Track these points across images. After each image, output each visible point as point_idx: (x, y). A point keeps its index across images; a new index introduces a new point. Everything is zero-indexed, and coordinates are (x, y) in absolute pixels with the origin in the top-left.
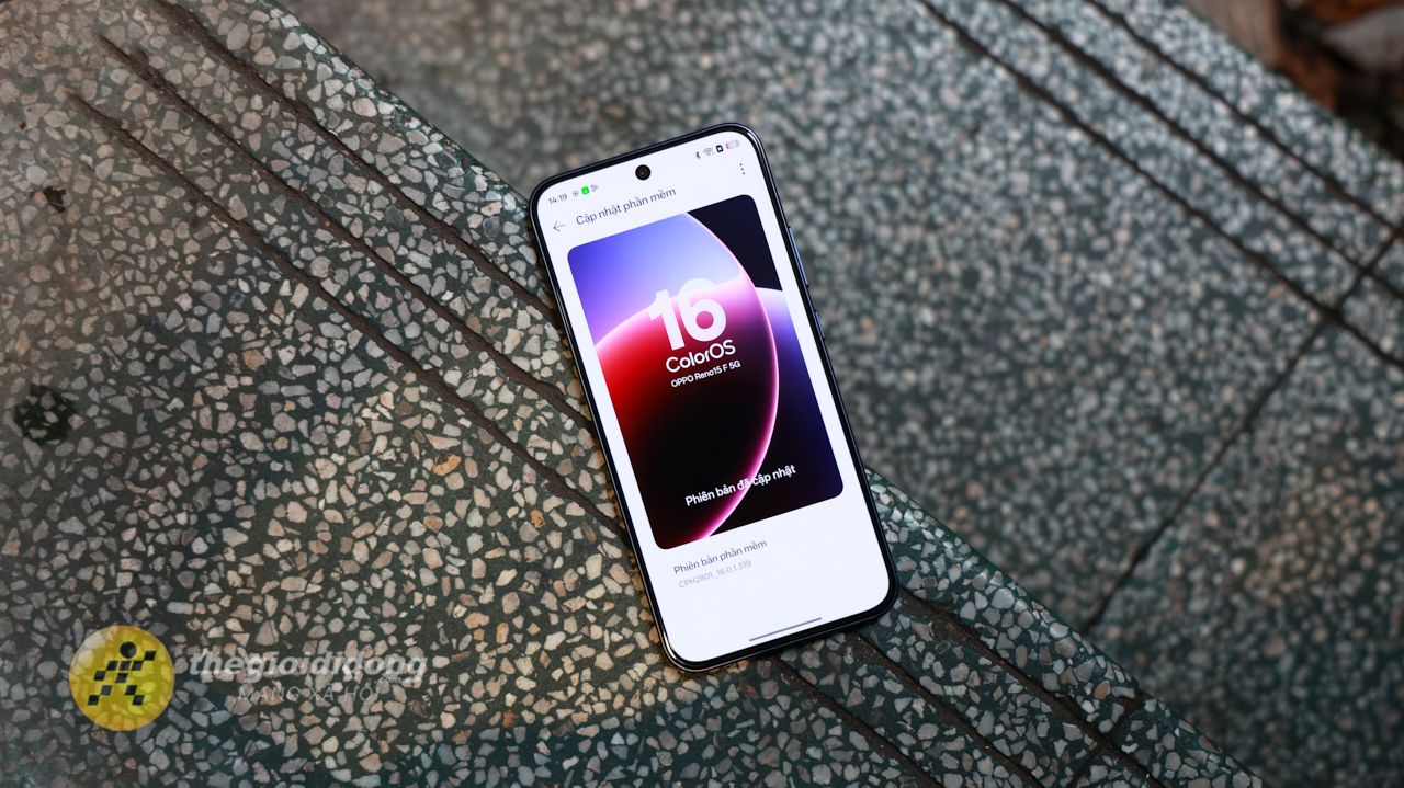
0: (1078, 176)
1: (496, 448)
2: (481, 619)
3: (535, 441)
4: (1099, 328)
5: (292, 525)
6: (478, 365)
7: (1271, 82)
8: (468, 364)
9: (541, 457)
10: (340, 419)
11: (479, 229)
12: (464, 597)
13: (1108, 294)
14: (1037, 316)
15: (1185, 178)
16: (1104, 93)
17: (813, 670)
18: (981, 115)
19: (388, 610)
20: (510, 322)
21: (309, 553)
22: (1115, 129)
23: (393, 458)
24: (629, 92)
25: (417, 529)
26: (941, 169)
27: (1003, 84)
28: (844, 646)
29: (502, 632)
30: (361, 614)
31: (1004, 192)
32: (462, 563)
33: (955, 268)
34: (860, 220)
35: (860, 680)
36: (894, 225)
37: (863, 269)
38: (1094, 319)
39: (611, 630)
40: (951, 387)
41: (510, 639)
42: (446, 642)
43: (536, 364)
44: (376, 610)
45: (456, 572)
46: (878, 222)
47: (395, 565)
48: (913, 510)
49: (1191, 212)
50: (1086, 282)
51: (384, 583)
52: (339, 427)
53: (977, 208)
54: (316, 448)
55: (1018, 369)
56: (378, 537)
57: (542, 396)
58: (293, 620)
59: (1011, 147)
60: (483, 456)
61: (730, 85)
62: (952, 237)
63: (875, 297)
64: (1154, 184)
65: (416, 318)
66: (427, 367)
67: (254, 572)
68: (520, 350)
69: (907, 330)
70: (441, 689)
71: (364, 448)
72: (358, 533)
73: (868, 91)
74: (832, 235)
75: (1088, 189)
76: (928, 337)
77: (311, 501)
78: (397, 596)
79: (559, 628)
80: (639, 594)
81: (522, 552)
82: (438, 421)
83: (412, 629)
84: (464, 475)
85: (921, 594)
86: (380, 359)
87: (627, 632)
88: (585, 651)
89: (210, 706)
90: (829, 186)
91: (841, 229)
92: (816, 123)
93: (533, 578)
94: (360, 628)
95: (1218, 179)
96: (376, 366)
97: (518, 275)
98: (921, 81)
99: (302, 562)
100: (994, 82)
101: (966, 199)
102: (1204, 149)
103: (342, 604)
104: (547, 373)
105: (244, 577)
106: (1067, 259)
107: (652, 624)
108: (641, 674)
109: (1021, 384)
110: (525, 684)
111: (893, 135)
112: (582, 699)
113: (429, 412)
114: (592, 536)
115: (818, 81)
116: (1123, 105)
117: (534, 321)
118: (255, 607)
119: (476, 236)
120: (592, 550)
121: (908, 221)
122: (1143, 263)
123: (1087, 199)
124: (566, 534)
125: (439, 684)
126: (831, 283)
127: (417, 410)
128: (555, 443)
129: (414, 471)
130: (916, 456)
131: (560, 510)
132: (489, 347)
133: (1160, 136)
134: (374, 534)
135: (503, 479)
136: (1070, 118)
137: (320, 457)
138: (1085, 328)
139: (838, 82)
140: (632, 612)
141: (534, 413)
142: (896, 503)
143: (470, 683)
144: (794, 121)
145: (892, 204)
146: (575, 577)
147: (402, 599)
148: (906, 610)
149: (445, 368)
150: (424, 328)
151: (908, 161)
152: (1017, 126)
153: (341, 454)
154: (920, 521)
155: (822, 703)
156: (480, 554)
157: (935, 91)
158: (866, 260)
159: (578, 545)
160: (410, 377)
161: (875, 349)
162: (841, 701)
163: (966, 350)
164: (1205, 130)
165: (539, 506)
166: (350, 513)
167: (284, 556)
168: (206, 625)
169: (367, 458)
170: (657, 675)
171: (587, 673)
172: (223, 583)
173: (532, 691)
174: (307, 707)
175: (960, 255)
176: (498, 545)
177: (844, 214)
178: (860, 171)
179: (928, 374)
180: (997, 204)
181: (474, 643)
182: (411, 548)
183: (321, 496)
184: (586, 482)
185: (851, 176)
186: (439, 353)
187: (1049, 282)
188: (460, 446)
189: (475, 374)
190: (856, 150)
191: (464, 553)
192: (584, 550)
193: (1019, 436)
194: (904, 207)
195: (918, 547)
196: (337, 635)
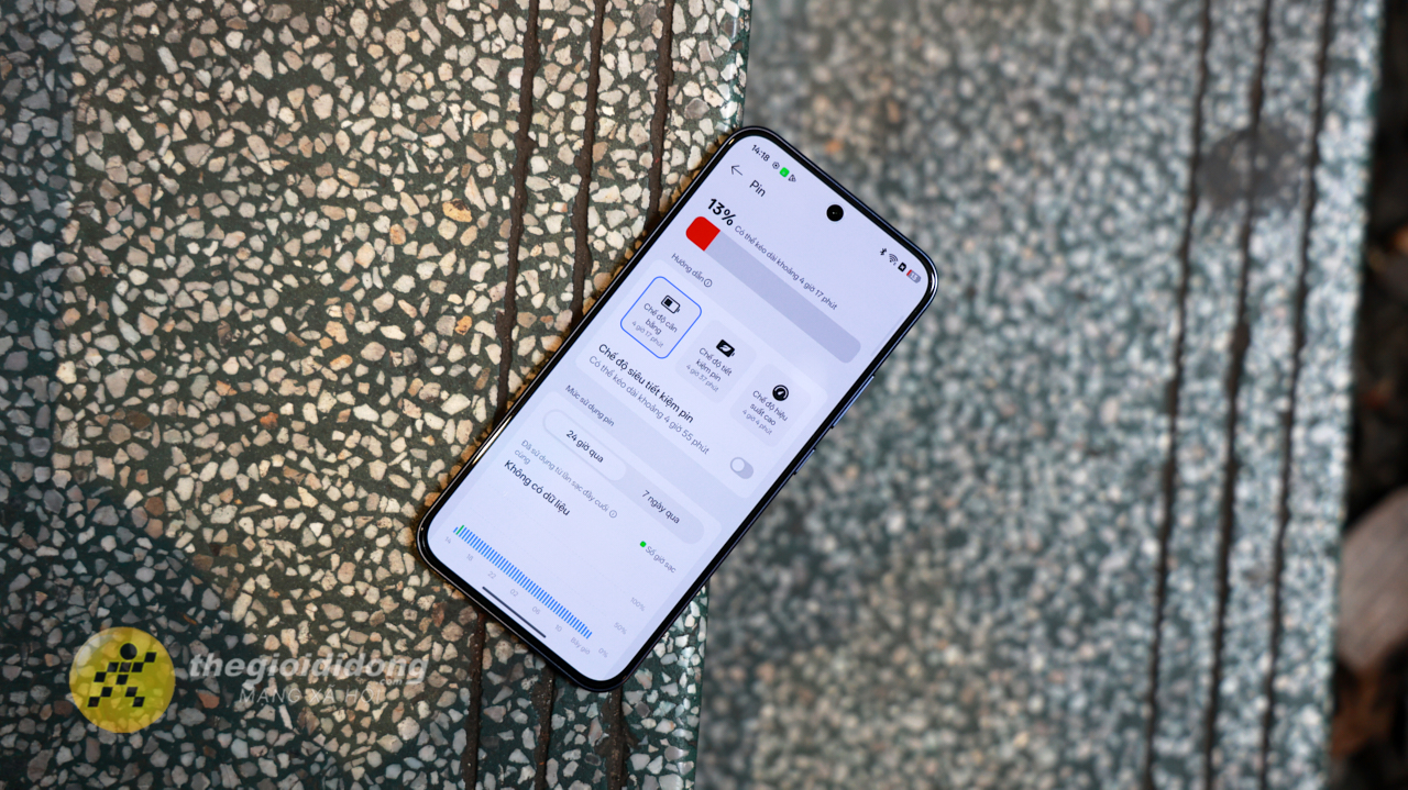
0: (1116, 574)
1: (502, 246)
2: (341, 336)
3: (531, 276)
4: (989, 686)
5: (310, 110)
6: (565, 180)
7: (1321, 691)
8: (559, 170)
9: (521, 291)
10: (433, 89)
11: (687, 99)
12: (350, 307)
13: (1026, 674)
14: (963, 622)
15: (1179, 673)
16: (1209, 546)
17: (495, 660)
18: (1113, 449)
19: (293, 247)
20: (623, 183)
21: (295, 142)
22: (1181, 581)
23: (431, 160)
24: (919, 113)
25: (382, 224)
26: (1039, 446)
27: (1155, 451)
28: (535, 672)
29: (343, 362)
30: (273, 225)
31: (1056, 518)
32: (380, 285)
33: (956, 519)
34: (942, 402)
35: (515, 707)
36: (959, 437)
37: (900, 436)
38: (994, 676)
39: (409, 457)
40: (845, 587)
41: (340, 373)
42: (299, 317)
43: (601, 231)
44: (285, 236)
45: (368, 285)
46: (952, 421)
47: (337, 226)
48: (696, 652)
49: (1151, 698)
50: (1023, 646)
51: (315, 227)
52: (425, 93)
53: (1025, 502)
54: (393, 85)
55: (903, 638)
56: (351, 194)
57: (575, 255)
58: (226, 168)
59: (1101, 496)
60: (486, 239)
61: (987, 202)
62: (983, 497)
63: (881, 463)
64: (1155, 648)
65: (570, 96)
66: (532, 135)
67: (244, 104)
68: (603, 208)
69: (871, 513)
70: (255, 342)
71: (422, 128)
72: (343, 174)
73: (1066, 332)
74: (911, 387)
75: (1110, 592)
76: (877, 536)
77: (342, 112)
78: (310, 246)
79: (381, 410)
80: (459, 460)
81: (425, 332)
82: (491, 178)
83: (290, 280)
84: (458, 234)
85: (627, 709)
86: (510, 88)
87: (417, 472)
88: (375, 447)
89: (99, 145)
90: (955, 354)
91: (923, 391)
92: (1005, 304)
93: (407, 357)
94: (259, 233)
95: (1197, 703)
96: (503, 89)
97: (669, 161)
98: (1108, 374)
99: (283, 141)
100: (1150, 441)
101: (1027, 486)
102: (1217, 674)
103: (270, 203)
104: (599, 246)
105: (234, 98)
106: (1033, 614)
107: (439, 490)
108: (389, 510)
109: (890, 649)
110: (310, 413)
111: (1041, 383)
112: (330, 472)
113: (493, 164)
114: (481, 383)
115: (1047, 279)
116: (1208, 573)
117: (638, 203)
118: (214, 126)
119: (679, 100)
120: (469, 393)
121: (972, 448)
122: (1075, 686)
123: (1100, 597)
124: (468, 360)
125: (258, 336)
126: (866, 416)
127: (488, 152)
128: (542, 295)
129: (432, 186)
130: (761, 598)
131: (486, 340)
132: (588, 178)
133: (1203, 626)
134: (351, 188)
135: (478, 271)
136: (1164, 532)
137: (388, 94)
138: (981, 673)
139: (1057, 298)
140: (438, 465)
141: (557, 257)
142: (692, 633)
143: (278, 364)
144: (994, 282)
145: (977, 422)
146: (435, 393)
147: (310, 253)
148: (603, 705)
149: (543, 152)
150: (565, 108)
151: (1025, 411)
152: (1125, 489)
153: (403, 110)
154: (691, 666)
155: (471, 687)
156: (398, 295)
157: (1108, 392)
158: (909, 434)
159: (465, 376)
160: (513, 126)
161: (833, 495)
162: (485, 702)
163: (888, 580)
164: (1235, 662)
165: (476, 319)
166: (356, 155)
167: (277, 121)
168: (168, 93)
169: (415, 136)
170: (398, 525)
171: (357, 462)
172: (216, 83)
173: (308, 424)
174: (157, 233)
175: (972, 516)
176: (417, 306)
177: (938, 385)
178: (987, 373)
179: (843, 559)
180: (1039, 518)
181: (315, 343)
182: (362, 231)
183: (353, 118)
184: (525, 346)
185: (977, 368)
186: (552, 137)
187: (1001, 612)
188: (482, 213)
189: (556, 182)
190: (1005, 357)
191: (389, 282)
192: (464, 385)
193: (842, 678)
194: (980, 436)
195: (667, 678)
196: (239, 216)
